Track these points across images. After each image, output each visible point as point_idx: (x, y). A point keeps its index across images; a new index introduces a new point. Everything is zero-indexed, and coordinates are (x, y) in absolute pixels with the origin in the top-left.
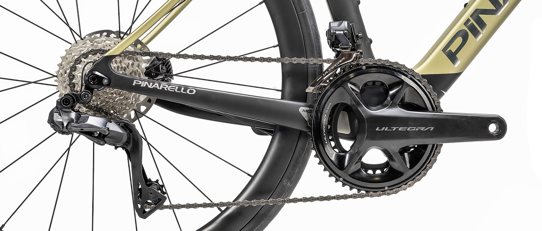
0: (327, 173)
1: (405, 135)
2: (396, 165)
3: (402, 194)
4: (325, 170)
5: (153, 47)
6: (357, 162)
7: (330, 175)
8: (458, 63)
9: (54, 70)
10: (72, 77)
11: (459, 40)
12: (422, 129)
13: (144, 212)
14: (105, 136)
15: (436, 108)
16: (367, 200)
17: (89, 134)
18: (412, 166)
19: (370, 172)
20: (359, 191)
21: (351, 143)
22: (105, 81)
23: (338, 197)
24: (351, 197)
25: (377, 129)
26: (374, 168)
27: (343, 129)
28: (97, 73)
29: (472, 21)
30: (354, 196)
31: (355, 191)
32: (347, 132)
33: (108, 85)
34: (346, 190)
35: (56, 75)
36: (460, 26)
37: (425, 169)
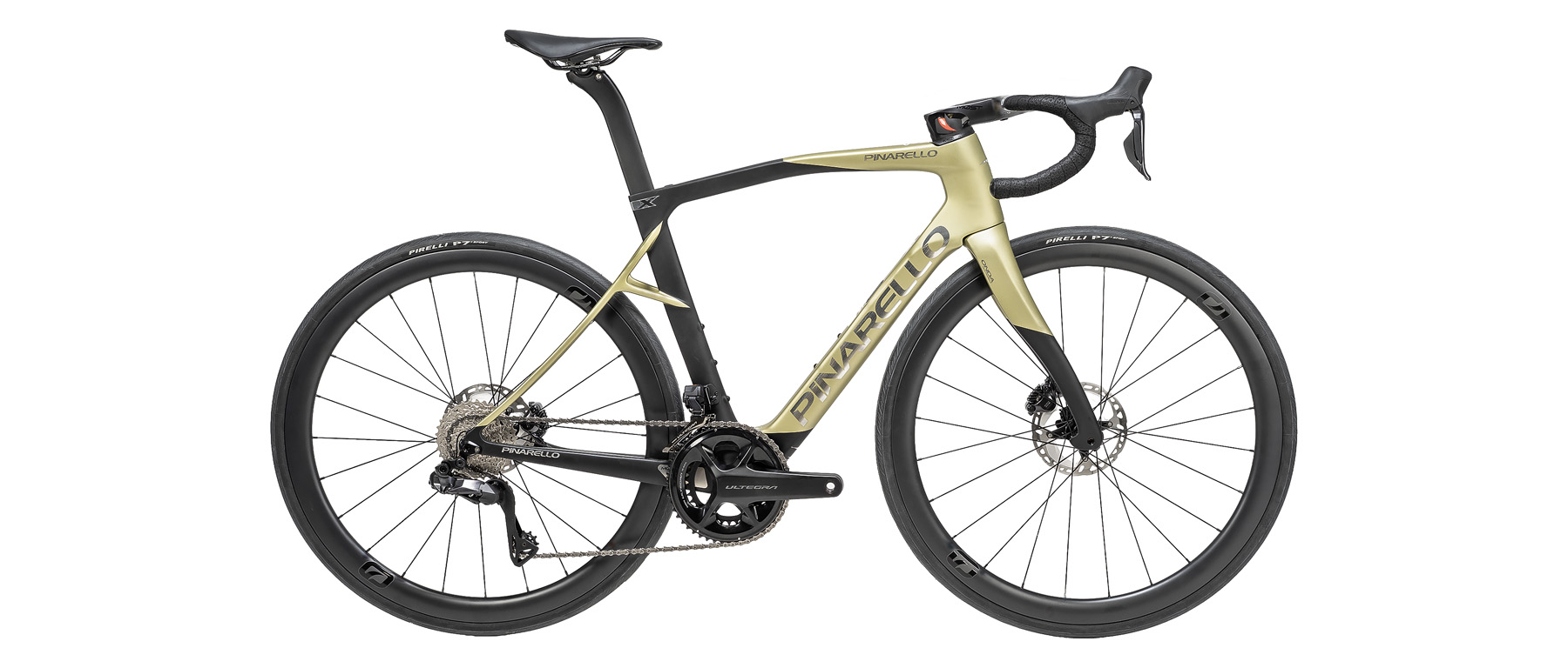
0: (685, 525)
1: (752, 493)
2: (747, 519)
3: (753, 543)
4: (683, 523)
5: (527, 399)
6: (713, 514)
7: (688, 527)
8: (804, 421)
9: (433, 432)
10: (449, 439)
11: (805, 402)
12: (767, 487)
13: (520, 560)
14: (479, 497)
15: (781, 467)
16: (722, 549)
17: (466, 494)
18: (760, 520)
19: (725, 523)
20: (714, 541)
21: (709, 495)
22: (477, 450)
23: (696, 547)
24: (706, 546)
25: (727, 487)
26: (729, 519)
27: (702, 483)
28: (470, 443)
29: (817, 384)
30: (710, 546)
31: (711, 541)
32: (705, 486)
33: (480, 453)
34: (703, 541)
35: (436, 437)
36: (806, 389)
37: (773, 521)
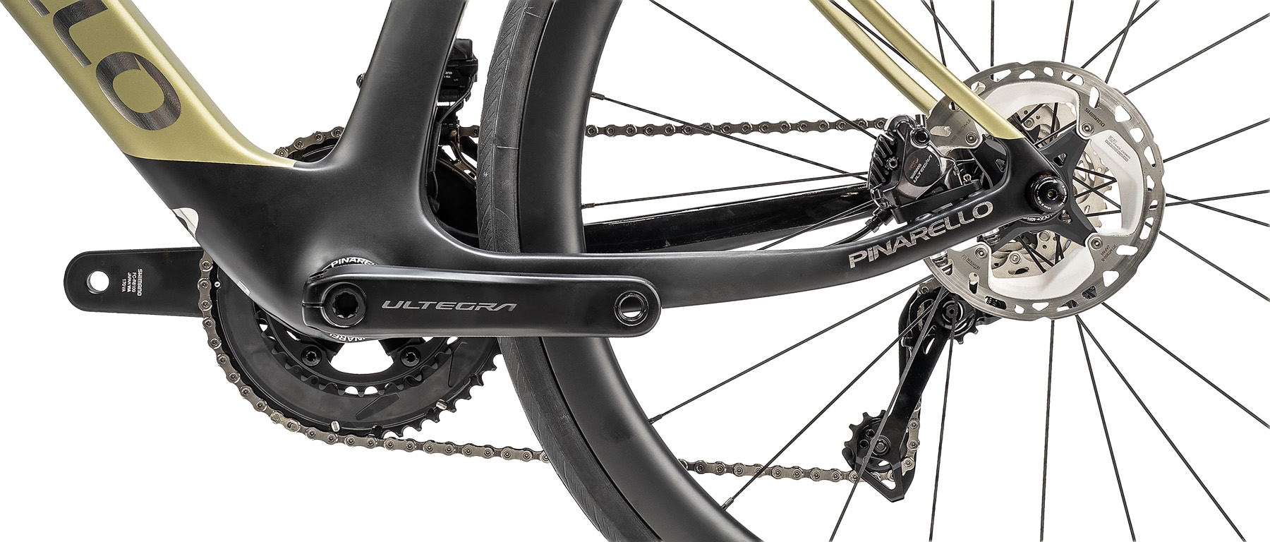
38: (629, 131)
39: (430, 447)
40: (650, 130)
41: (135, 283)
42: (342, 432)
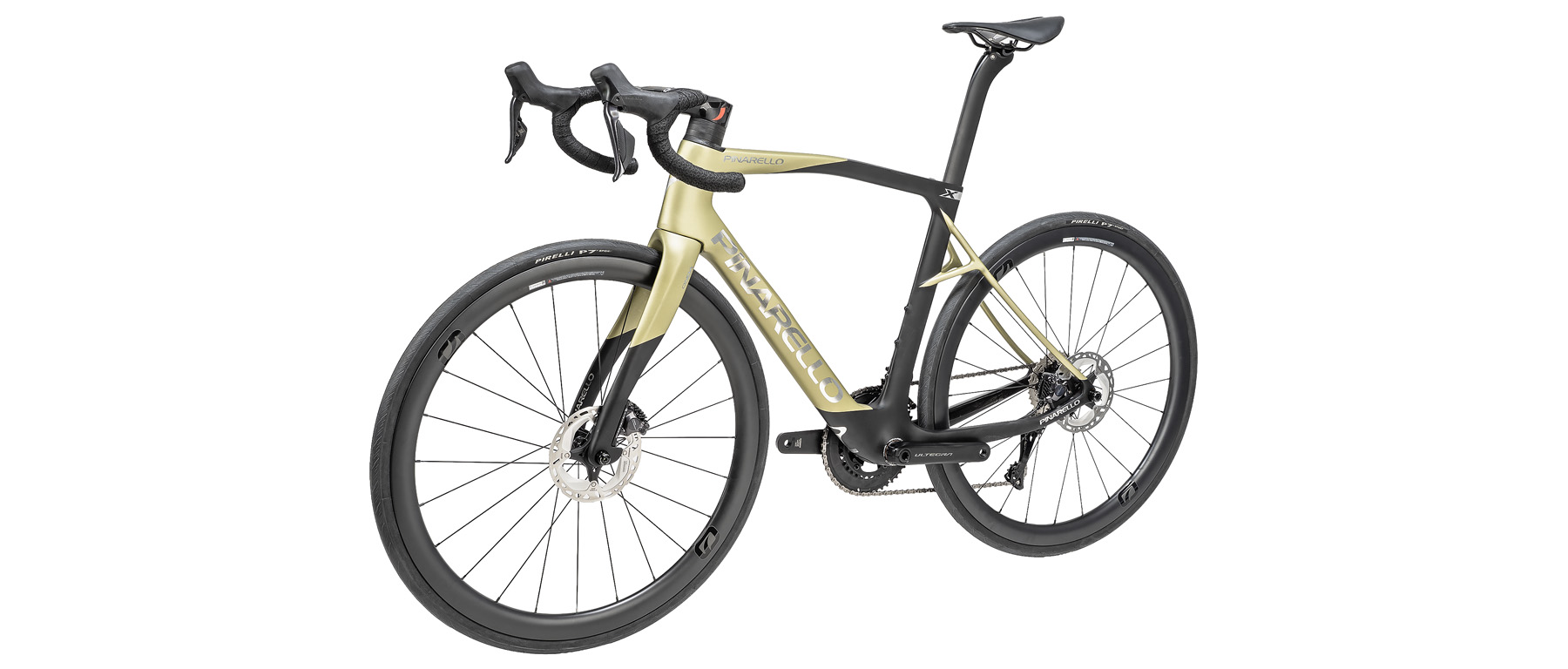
38: (973, 375)
39: (891, 493)
40: (979, 374)
41: (799, 444)
42: (861, 492)
